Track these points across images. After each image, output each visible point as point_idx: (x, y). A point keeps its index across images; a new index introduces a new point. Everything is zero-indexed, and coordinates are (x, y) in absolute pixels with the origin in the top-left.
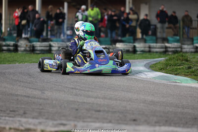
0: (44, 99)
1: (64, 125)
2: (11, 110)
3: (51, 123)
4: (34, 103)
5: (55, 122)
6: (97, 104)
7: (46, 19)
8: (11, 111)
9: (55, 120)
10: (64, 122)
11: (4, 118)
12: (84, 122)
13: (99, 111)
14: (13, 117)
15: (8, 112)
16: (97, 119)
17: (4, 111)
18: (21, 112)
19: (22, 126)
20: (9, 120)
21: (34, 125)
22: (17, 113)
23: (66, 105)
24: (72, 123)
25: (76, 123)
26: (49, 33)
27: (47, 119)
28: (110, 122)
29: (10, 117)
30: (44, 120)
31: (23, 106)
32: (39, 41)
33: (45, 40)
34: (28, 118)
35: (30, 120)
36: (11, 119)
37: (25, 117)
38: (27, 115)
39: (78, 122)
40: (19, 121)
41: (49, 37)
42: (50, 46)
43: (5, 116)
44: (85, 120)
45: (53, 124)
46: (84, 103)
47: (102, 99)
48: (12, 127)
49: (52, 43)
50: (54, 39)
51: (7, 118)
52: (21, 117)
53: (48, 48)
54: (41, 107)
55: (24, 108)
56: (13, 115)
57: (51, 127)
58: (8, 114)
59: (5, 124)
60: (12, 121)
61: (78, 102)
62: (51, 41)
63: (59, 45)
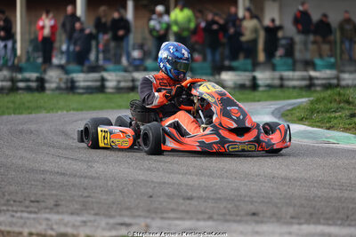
0: (92, 178)
1: (127, 225)
2: (33, 199)
3: (103, 221)
4: (73, 185)
5: (112, 221)
6: (187, 185)
7: (94, 31)
8: (32, 201)
9: (111, 217)
10: (127, 220)
11: (19, 214)
12: (162, 218)
13: (190, 198)
14: (35, 213)
15: (27, 203)
16: (187, 212)
17: (20, 202)
18: (51, 202)
19: (52, 229)
20: (28, 218)
21: (74, 226)
22: (43, 204)
23: (131, 188)
24: (142, 222)
25: (148, 221)
26: (101, 56)
27: (96, 214)
28: (210, 218)
29: (30, 212)
30: (92, 218)
31: (54, 192)
32: (82, 72)
33: (95, 68)
34: (62, 213)
35: (67, 218)
36: (33, 216)
37: (58, 213)
38: (60, 209)
39: (153, 219)
40: (48, 219)
41: (101, 62)
42: (103, 80)
43: (22, 211)
44: (165, 215)
45: (107, 224)
46: (164, 183)
47: (196, 175)
48: (34, 231)
49: (105, 75)
50: (110, 66)
51: (25, 215)
52: (49, 213)
53: (98, 84)
54: (86, 194)
55: (57, 195)
56: (36, 210)
57: (104, 229)
58: (27, 207)
59: (22, 227)
60: (34, 219)
61: (152, 182)
62: (105, 70)
63: (118, 78)
